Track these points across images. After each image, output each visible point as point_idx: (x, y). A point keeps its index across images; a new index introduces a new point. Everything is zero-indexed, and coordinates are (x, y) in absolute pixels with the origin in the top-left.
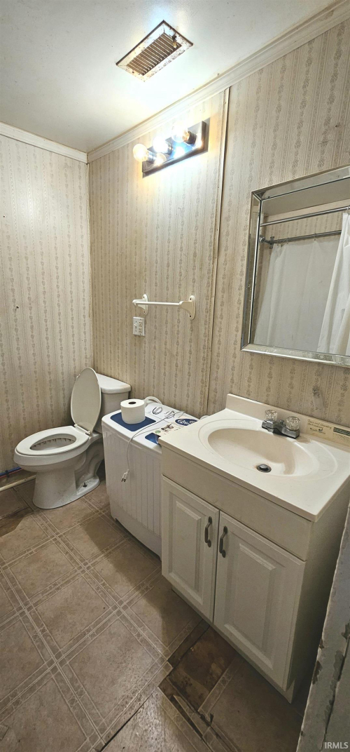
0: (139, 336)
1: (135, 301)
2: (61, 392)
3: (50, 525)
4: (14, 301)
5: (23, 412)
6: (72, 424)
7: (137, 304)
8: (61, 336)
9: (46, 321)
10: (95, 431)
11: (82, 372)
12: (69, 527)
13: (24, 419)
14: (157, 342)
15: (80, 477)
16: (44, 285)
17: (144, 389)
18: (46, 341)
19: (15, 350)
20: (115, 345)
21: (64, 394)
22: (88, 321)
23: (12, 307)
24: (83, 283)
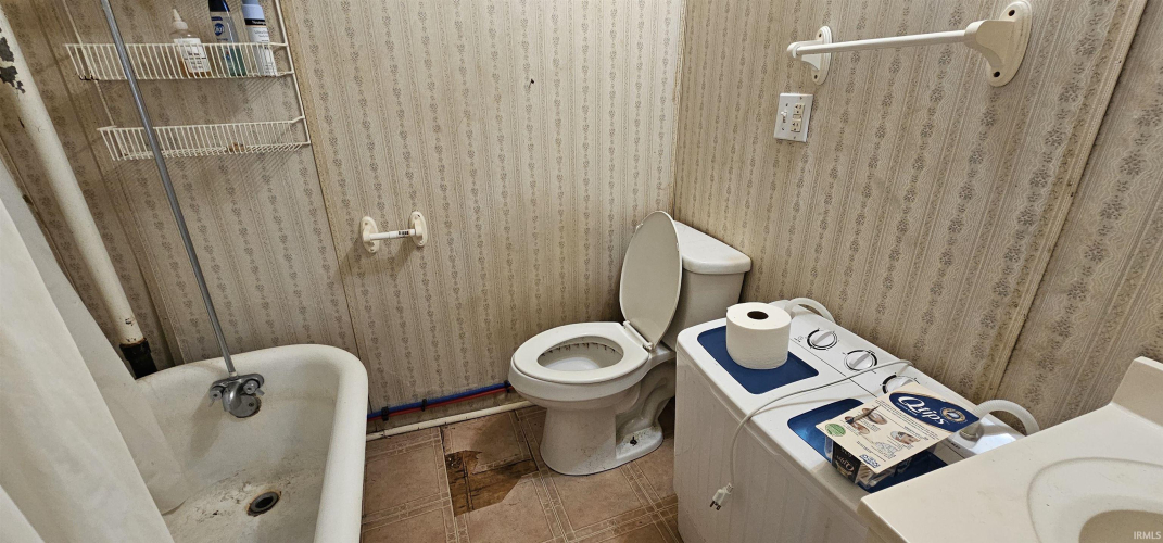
0: (791, 143)
1: (793, 47)
2: (606, 254)
3: (560, 512)
4: (527, 68)
5: (537, 284)
6: (621, 320)
7: (800, 54)
8: (612, 142)
9: (585, 109)
10: (662, 343)
11: (648, 217)
12: (594, 529)
13: (538, 297)
14: (842, 159)
15: (626, 422)
16: (585, 31)
17: (785, 271)
18: (582, 151)
19: (525, 169)
20: (724, 164)
21: (610, 256)
22: (671, 109)
23: (523, 82)
24: (668, 24)
